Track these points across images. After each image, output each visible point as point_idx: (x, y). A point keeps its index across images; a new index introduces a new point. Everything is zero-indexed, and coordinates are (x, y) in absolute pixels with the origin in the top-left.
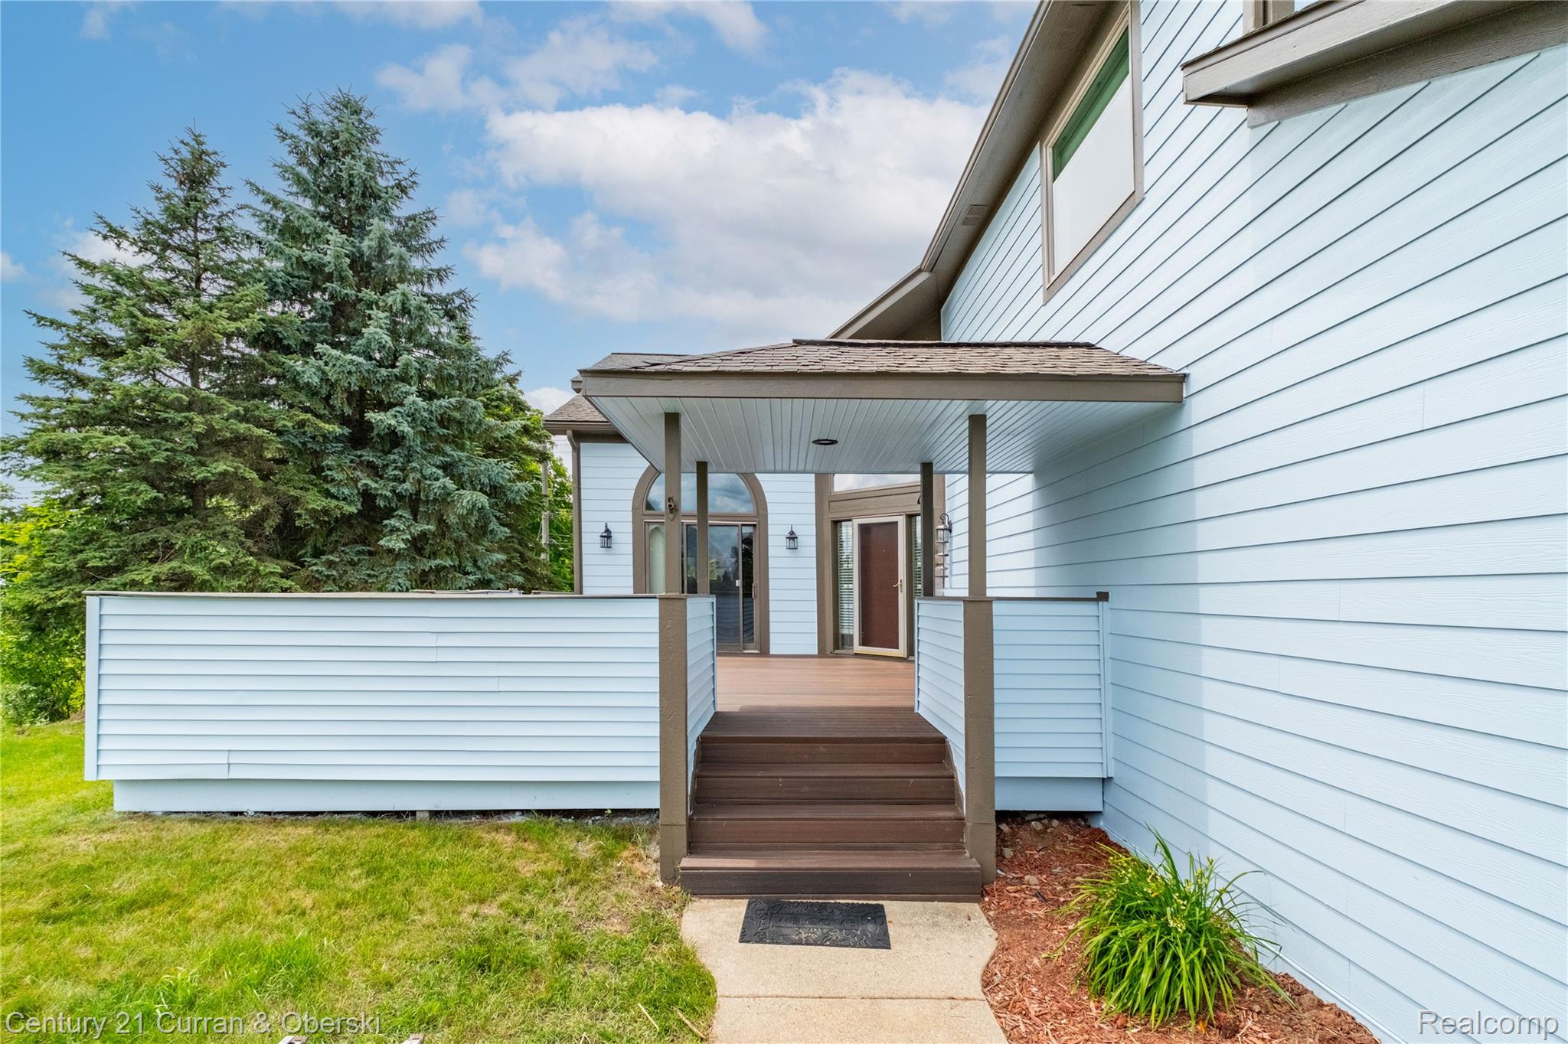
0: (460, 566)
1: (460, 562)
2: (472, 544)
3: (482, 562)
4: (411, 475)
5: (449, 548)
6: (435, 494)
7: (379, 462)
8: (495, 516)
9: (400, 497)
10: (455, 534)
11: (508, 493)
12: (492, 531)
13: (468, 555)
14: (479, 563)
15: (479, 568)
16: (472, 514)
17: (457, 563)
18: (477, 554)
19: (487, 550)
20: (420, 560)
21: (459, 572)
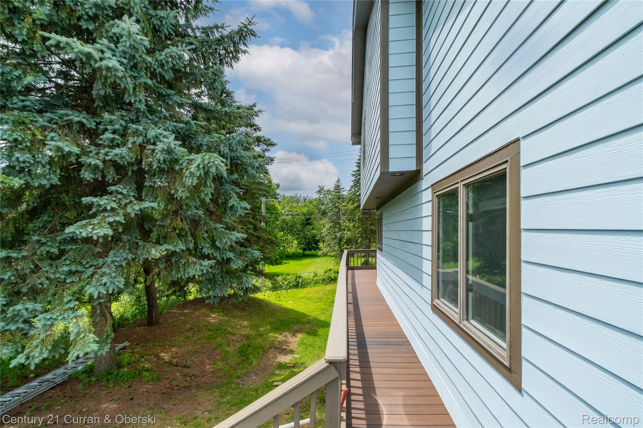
0: (196, 248)
1: (196, 243)
2: (211, 223)
3: (221, 242)
4: (131, 140)
5: (182, 229)
6: (159, 162)
7: (91, 124)
8: (236, 193)
9: (118, 167)
10: (189, 213)
11: (250, 168)
12: (232, 207)
13: (206, 235)
14: (218, 244)
15: (218, 248)
16: (205, 185)
17: (191, 246)
18: (215, 233)
19: (226, 229)
20: (144, 247)
21: (194, 256)
